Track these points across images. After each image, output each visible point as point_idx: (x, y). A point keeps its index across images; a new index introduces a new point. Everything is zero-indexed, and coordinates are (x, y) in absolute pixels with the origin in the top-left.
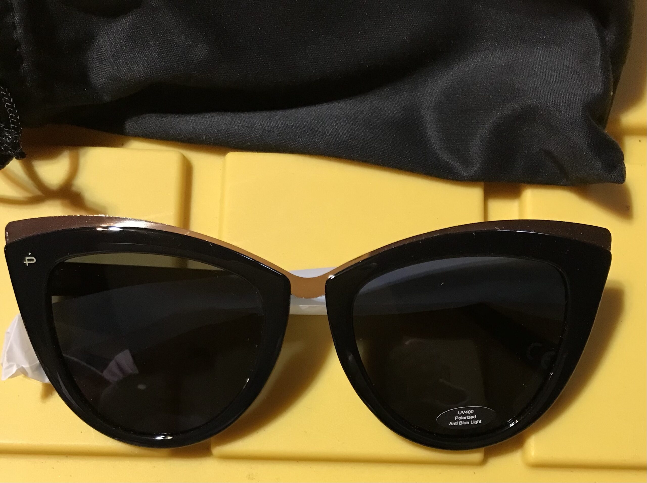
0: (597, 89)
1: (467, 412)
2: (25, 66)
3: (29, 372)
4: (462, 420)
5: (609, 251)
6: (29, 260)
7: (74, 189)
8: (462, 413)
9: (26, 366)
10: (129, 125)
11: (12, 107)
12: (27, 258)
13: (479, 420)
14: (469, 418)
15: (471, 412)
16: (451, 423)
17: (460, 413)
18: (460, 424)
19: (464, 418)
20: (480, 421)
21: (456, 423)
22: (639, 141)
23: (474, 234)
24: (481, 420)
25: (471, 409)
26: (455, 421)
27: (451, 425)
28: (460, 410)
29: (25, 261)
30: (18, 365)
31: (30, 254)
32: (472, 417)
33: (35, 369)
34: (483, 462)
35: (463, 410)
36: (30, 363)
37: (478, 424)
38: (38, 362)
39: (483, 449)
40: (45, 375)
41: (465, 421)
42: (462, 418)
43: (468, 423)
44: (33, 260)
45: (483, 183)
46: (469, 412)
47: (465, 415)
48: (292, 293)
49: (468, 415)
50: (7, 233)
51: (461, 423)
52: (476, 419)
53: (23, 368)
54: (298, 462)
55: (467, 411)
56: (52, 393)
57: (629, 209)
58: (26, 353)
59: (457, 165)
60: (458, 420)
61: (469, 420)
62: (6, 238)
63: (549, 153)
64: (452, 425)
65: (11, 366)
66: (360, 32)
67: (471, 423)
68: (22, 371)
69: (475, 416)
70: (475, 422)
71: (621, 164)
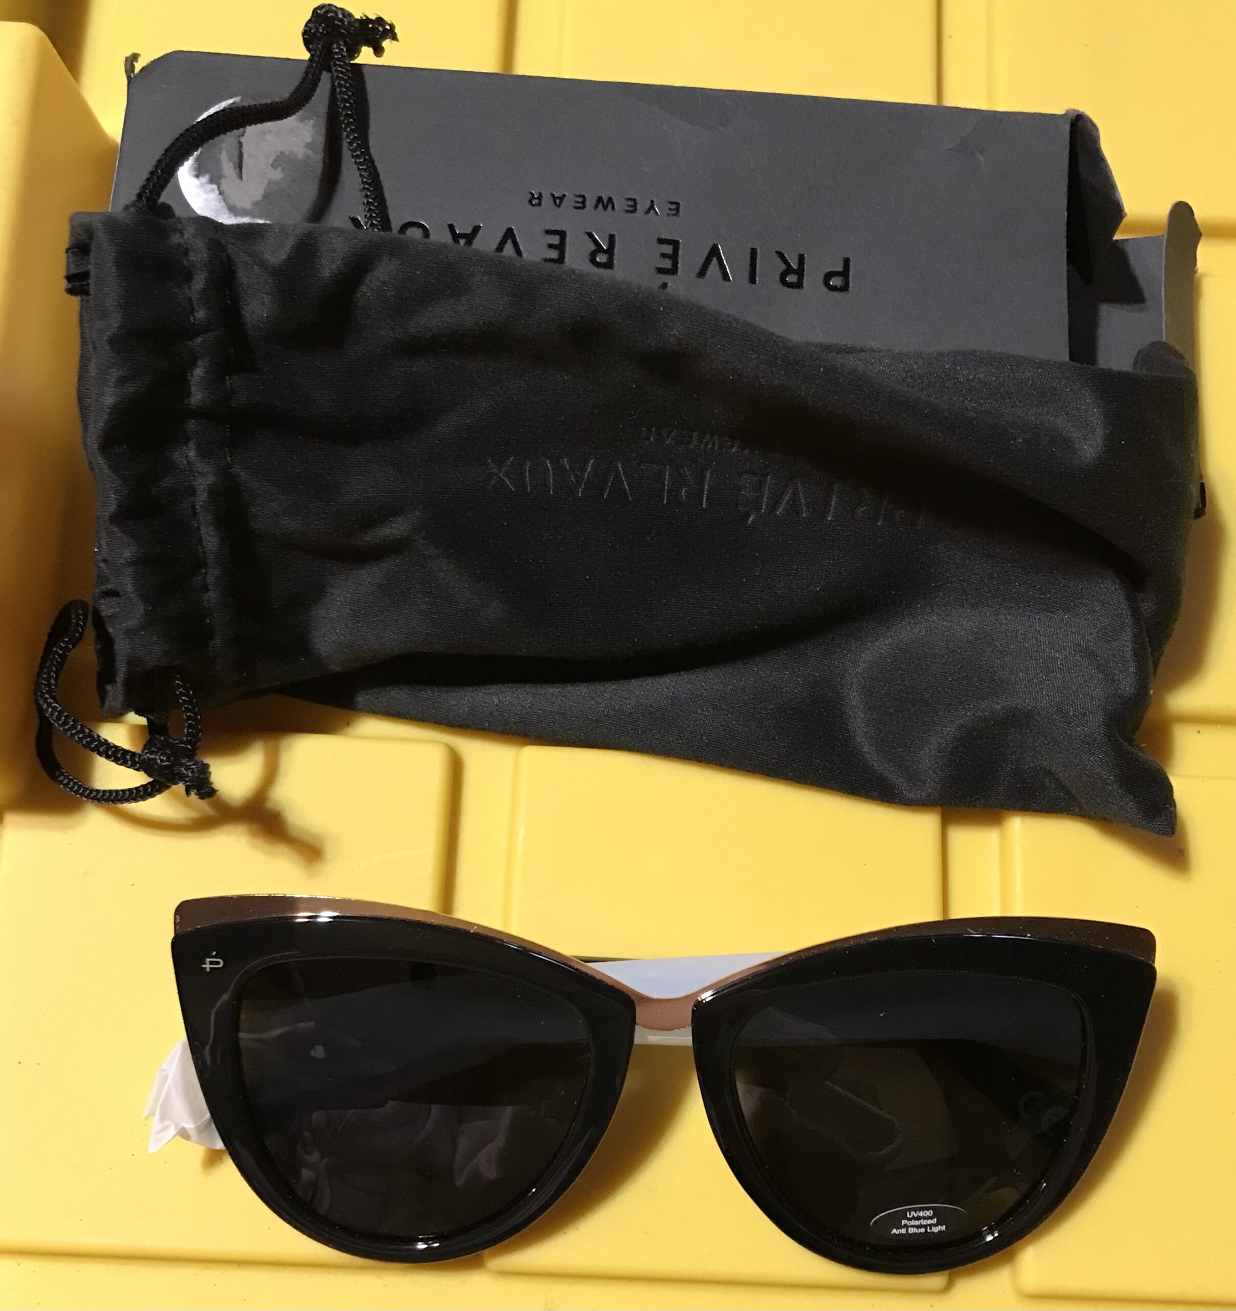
0: (1127, 686)
1: (921, 1214)
2: (217, 642)
3: (193, 1134)
4: (913, 1226)
5: (1152, 964)
6: (211, 963)
7: (269, 805)
8: (913, 1216)
9: (189, 1126)
10: (362, 698)
11: (190, 703)
12: (208, 960)
13: (942, 1225)
14: (924, 1222)
15: (929, 1213)
16: (894, 1231)
17: (910, 1214)
18: (909, 1232)
19: (917, 1223)
20: (944, 1228)
21: (903, 1231)
22: (1197, 733)
23: (933, 940)
24: (944, 1226)
25: (928, 1209)
26: (900, 1227)
27: (895, 1234)
28: (910, 1210)
29: (205, 964)
30: (176, 1125)
31: (214, 953)
32: (930, 1222)
33: (201, 1130)
34: (948, 1288)
35: (915, 1210)
36: (195, 1122)
37: (940, 1231)
38: (208, 1115)
39: (947, 1272)
40: (219, 1136)
41: (918, 1227)
42: (913, 1223)
43: (923, 1230)
44: (218, 963)
45: (939, 809)
46: (926, 1213)
47: (919, 1218)
48: (637, 1021)
49: (924, 1218)
50: (177, 916)
51: (911, 1230)
52: (935, 1225)
53: (183, 1129)
54: (630, 1281)
55: (922, 1212)
56: (221, 1159)
57: (1183, 856)
58: (191, 1102)
59: (898, 781)
60: (906, 1226)
61: (925, 1226)
62: (175, 924)
63: (1049, 773)
64: (897, 1233)
65: (164, 1129)
66: (746, 580)
67: (928, 1231)
68: (184, 1134)
69: (935, 1219)
70: (936, 1230)
71: (1170, 805)
